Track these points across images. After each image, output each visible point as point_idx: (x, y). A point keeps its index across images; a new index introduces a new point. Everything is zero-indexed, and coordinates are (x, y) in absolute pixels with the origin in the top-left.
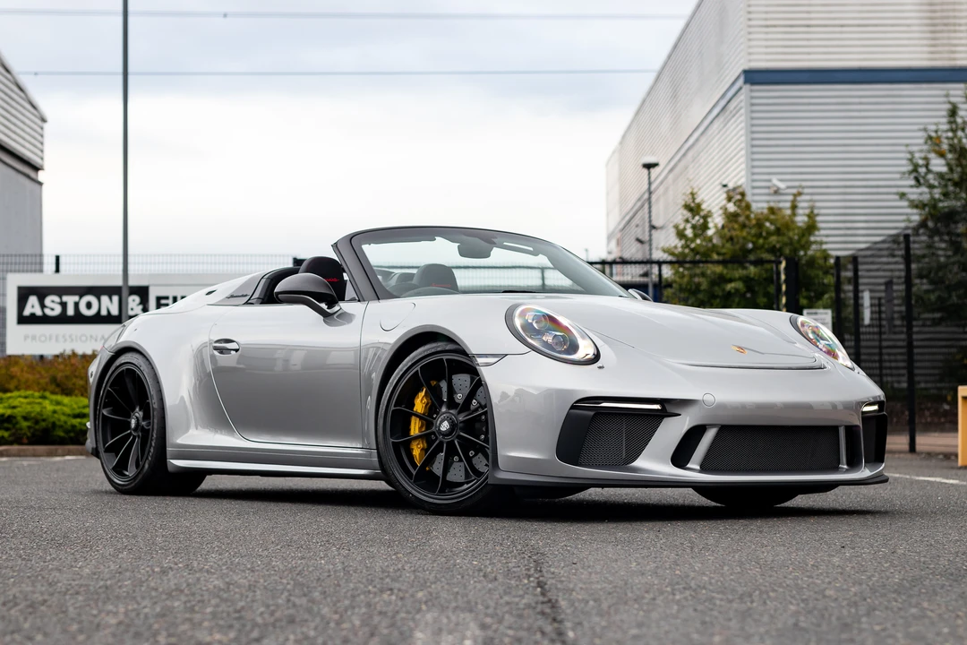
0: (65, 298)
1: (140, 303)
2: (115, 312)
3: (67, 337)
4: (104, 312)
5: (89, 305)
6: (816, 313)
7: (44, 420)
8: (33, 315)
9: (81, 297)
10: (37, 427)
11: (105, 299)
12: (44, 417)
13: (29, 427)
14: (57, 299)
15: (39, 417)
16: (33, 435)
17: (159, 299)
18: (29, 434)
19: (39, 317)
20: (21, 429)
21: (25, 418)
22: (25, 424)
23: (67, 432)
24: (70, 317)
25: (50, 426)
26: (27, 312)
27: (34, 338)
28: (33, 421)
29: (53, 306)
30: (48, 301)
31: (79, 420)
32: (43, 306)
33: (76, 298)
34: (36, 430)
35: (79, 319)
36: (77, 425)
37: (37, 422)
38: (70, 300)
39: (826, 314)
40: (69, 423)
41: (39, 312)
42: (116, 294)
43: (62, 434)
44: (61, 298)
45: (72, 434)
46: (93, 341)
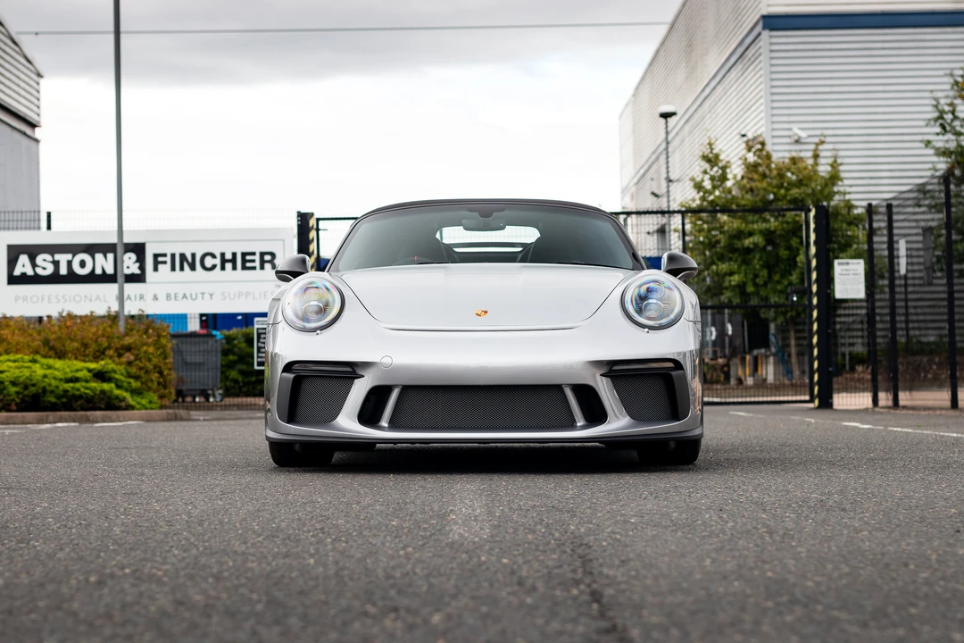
0: (57, 257)
1: (137, 261)
2: (110, 271)
3: (60, 297)
4: (98, 271)
5: (83, 264)
7: (34, 385)
8: (24, 275)
9: (73, 257)
10: (26, 392)
11: (99, 257)
12: (34, 382)
13: (18, 393)
14: (48, 257)
15: (28, 381)
16: (22, 400)
17: (156, 256)
18: (18, 400)
19: (30, 276)
20: (9, 395)
21: (14, 383)
22: (13, 390)
23: (59, 397)
24: (63, 276)
25: (40, 391)
26: (17, 272)
27: (25, 299)
28: (22, 386)
29: (45, 265)
30: (39, 259)
31: (71, 385)
32: (34, 265)
33: (69, 256)
34: (25, 396)
35: (72, 278)
36: (69, 389)
37: (26, 387)
38: (63, 258)
40: (61, 388)
41: (30, 272)
42: (110, 252)
43: (53, 400)
44: (53, 257)
45: (64, 400)
46: (88, 301)
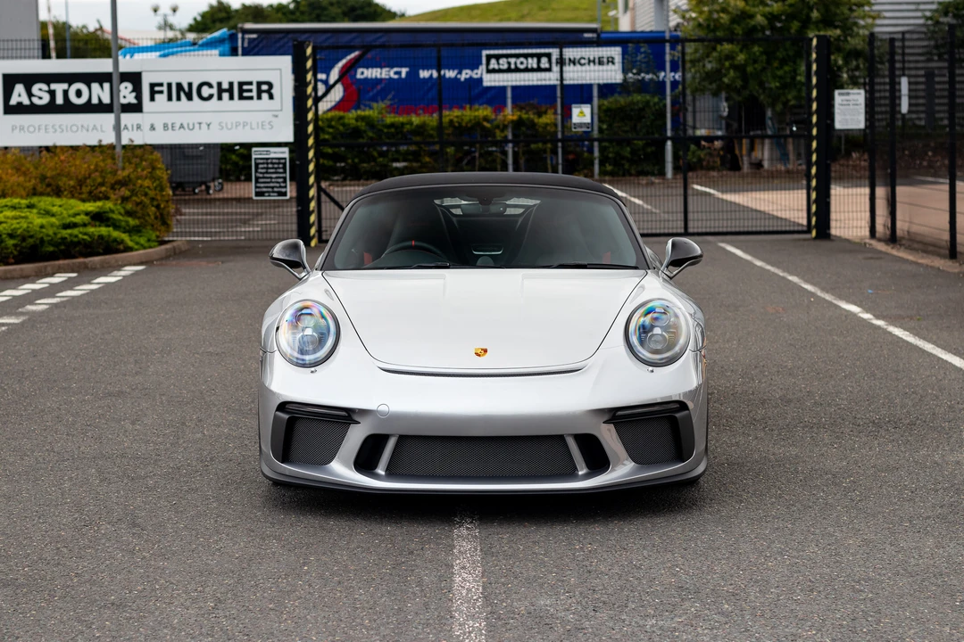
0: (53, 86)
1: (133, 91)
2: (106, 100)
3: (57, 127)
4: (95, 101)
5: (79, 94)
6: (848, 94)
7: (31, 237)
8: (20, 104)
9: (69, 86)
10: (24, 244)
11: (95, 86)
12: (32, 233)
13: (15, 245)
14: (44, 87)
15: (26, 234)
16: (20, 252)
17: (152, 86)
18: (15, 253)
19: (27, 106)
20: (7, 248)
21: (11, 236)
22: (11, 242)
23: (56, 245)
24: (59, 106)
25: (38, 242)
26: (13, 102)
27: (22, 128)
28: (19, 238)
29: (41, 94)
30: (35, 89)
31: (69, 231)
32: (30, 95)
33: (65, 86)
34: (23, 247)
35: (68, 108)
36: (66, 236)
37: (24, 239)
38: (59, 88)
39: (859, 94)
40: (59, 236)
41: (26, 101)
42: (107, 81)
43: (51, 249)
44: (49, 86)
45: (63, 247)
46: (84, 131)
